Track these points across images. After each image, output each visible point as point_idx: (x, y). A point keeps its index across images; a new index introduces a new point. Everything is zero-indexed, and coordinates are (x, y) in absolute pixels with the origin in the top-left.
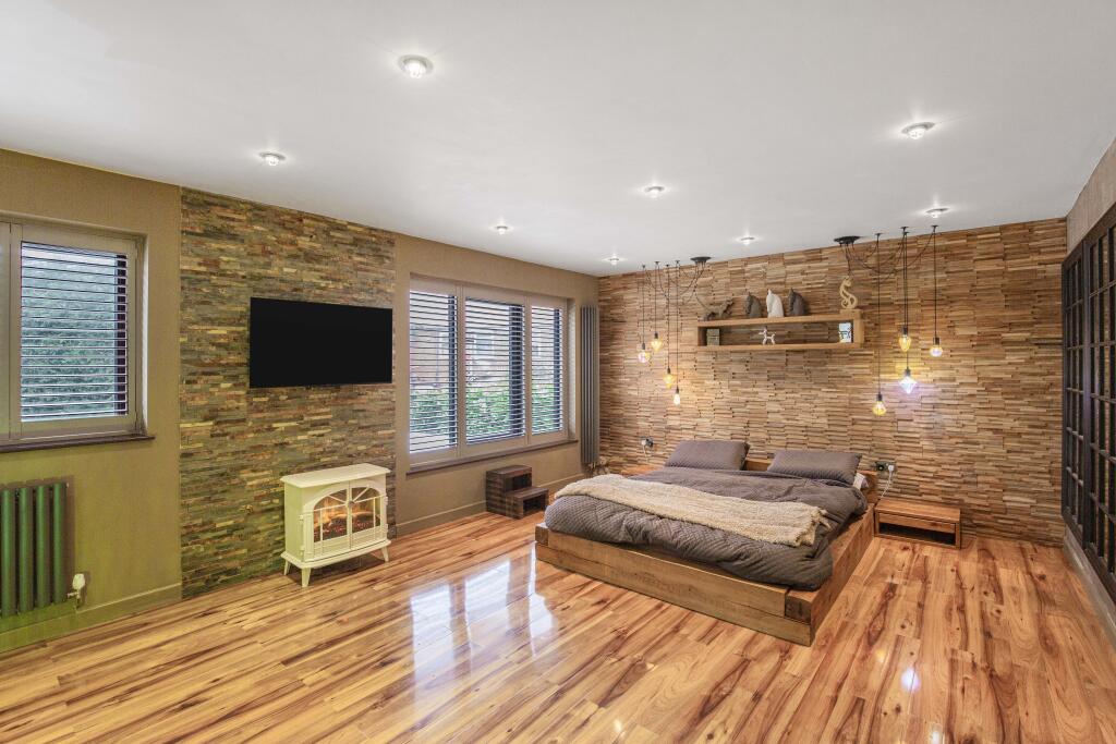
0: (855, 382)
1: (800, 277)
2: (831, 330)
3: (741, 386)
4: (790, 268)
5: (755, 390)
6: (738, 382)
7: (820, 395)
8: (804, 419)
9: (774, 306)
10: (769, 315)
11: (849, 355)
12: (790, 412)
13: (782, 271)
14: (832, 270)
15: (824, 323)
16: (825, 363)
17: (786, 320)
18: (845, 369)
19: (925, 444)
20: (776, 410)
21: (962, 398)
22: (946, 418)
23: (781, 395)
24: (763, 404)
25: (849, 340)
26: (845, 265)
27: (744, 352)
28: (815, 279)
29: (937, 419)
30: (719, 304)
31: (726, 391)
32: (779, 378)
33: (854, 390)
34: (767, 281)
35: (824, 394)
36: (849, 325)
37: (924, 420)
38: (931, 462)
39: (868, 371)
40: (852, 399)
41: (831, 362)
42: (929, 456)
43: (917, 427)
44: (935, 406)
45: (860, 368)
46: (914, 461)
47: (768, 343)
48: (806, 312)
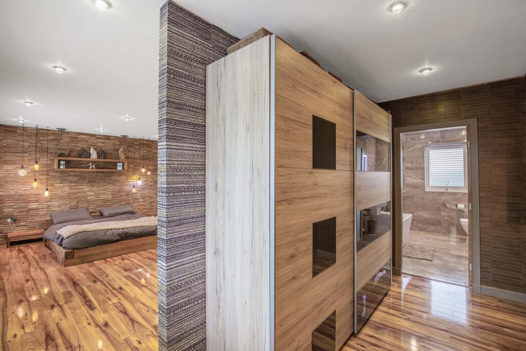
0: (121, 183)
1: (102, 145)
2: (115, 165)
3: (75, 186)
4: (98, 140)
5: (82, 187)
6: (74, 184)
7: (109, 187)
8: (103, 197)
9: (94, 155)
10: (91, 158)
11: (120, 174)
12: (97, 195)
13: (95, 141)
14: (114, 144)
15: (111, 162)
16: (111, 176)
17: (98, 160)
18: (118, 178)
19: (141, 200)
20: (91, 194)
21: (150, 186)
22: (146, 192)
23: (93, 189)
24: (85, 192)
25: (121, 169)
26: (119, 143)
27: (77, 171)
28: (108, 146)
29: (144, 192)
30: (66, 150)
31: (67, 189)
32: (93, 182)
33: (120, 186)
34: (89, 144)
35: (111, 187)
36: (122, 164)
37: (140, 193)
38: (142, 205)
39: (125, 179)
40: (120, 188)
41: (113, 176)
42: (141, 203)
43: (139, 196)
44: (144, 188)
45: (123, 178)
46: (138, 205)
47: (92, 168)
48: (105, 158)
